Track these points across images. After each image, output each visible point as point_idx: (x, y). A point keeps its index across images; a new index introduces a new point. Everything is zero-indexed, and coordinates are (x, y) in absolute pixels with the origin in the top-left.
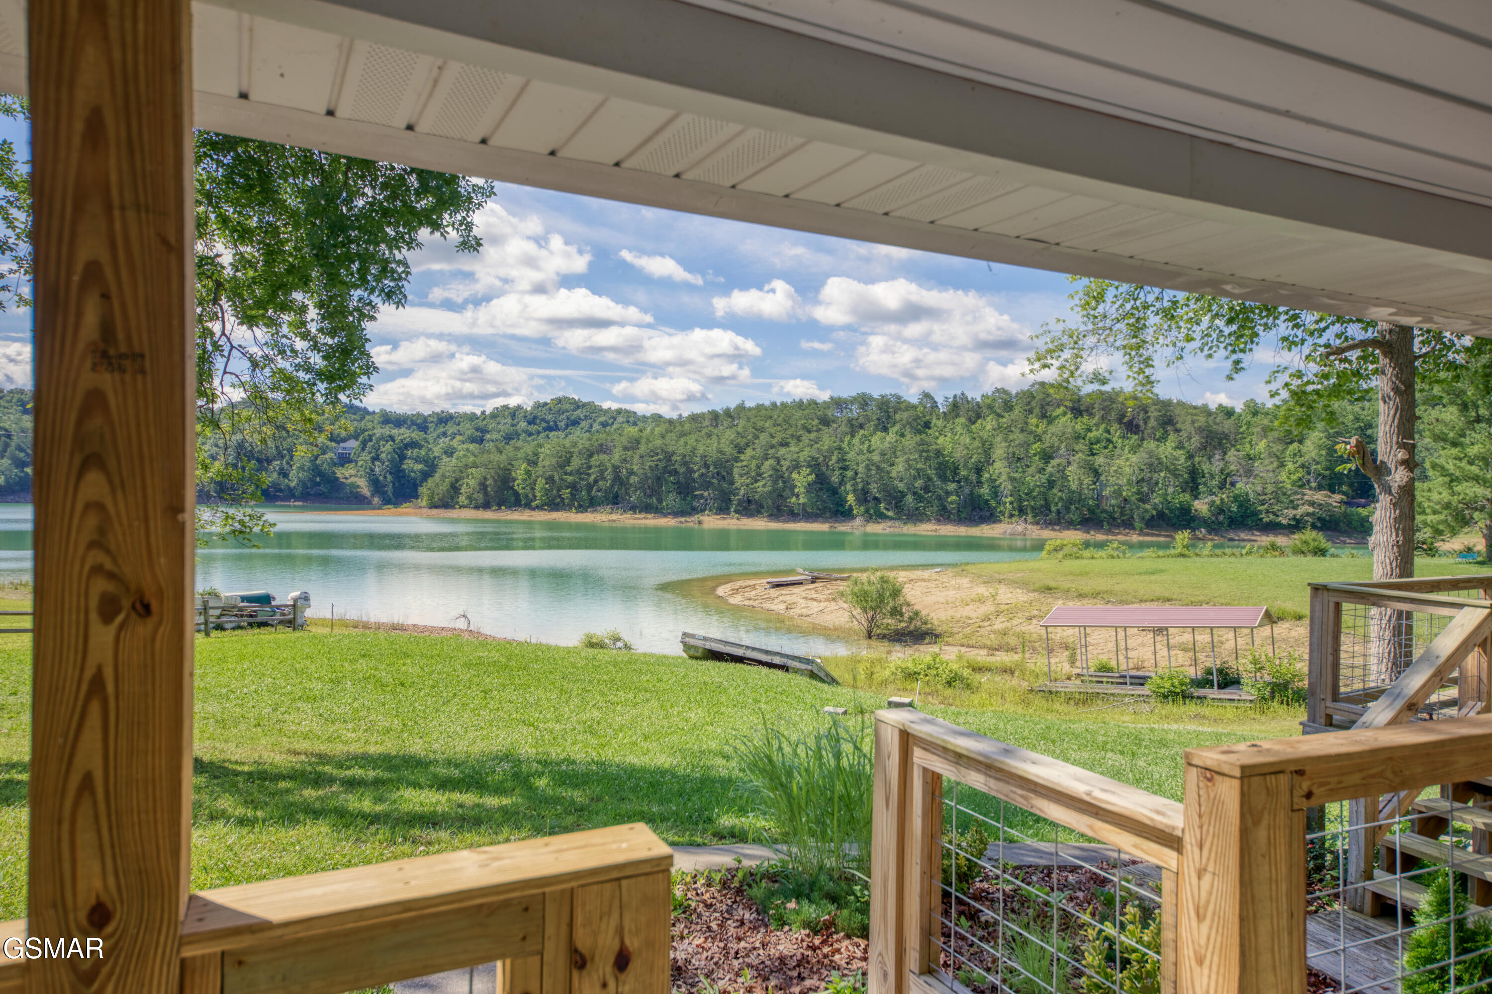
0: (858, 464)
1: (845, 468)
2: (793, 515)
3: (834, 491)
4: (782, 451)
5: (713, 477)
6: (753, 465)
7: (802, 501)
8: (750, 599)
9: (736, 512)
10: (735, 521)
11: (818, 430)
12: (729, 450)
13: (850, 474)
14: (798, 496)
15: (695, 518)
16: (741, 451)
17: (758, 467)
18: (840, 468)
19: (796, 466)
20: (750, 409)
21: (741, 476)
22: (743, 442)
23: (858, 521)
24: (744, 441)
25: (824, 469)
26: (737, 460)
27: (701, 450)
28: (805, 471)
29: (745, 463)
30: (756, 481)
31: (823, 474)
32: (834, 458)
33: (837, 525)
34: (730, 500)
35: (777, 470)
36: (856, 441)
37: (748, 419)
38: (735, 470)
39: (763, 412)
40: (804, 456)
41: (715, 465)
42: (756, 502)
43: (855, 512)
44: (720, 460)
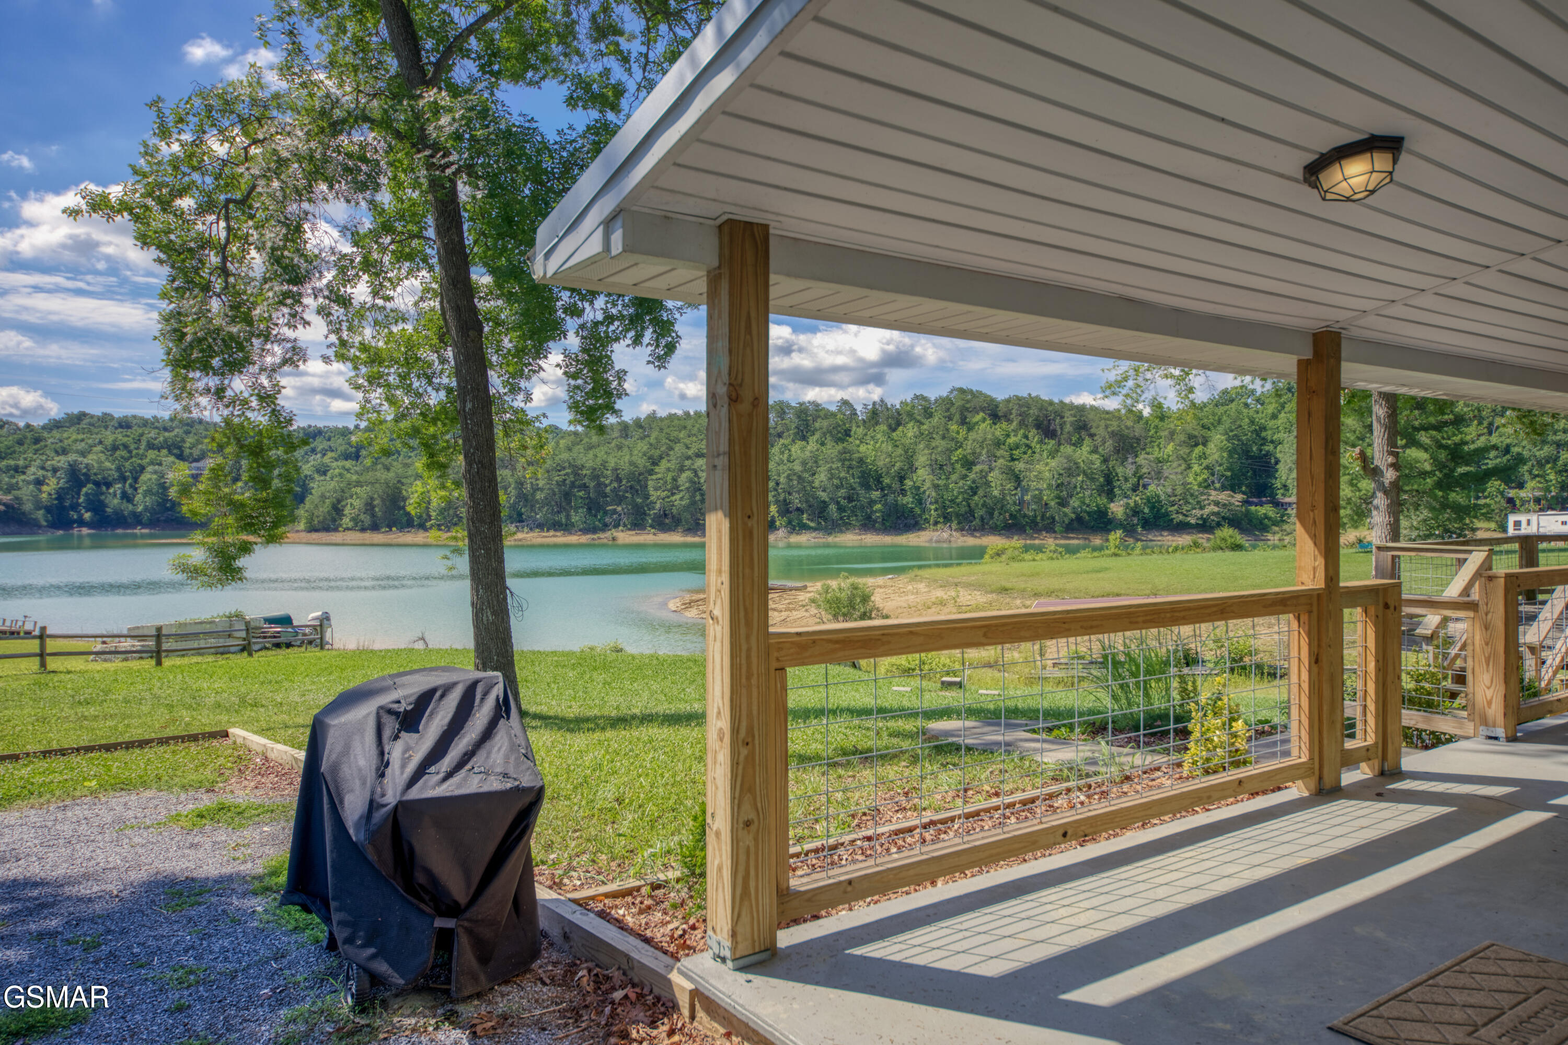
0: (779, 475)
4: (699, 462)
5: (626, 491)
6: (669, 478)
9: (652, 526)
10: (651, 536)
12: (642, 462)
13: (771, 484)
15: (608, 534)
16: (655, 463)
17: (675, 479)
20: (661, 419)
21: (656, 489)
22: (657, 453)
23: (782, 533)
24: (658, 453)
26: (651, 472)
27: (612, 463)
29: (659, 476)
30: (673, 494)
34: (645, 514)
35: (695, 483)
36: (776, 450)
37: (661, 429)
38: (650, 483)
39: (676, 422)
41: (628, 477)
42: (673, 517)
43: (778, 523)
44: (633, 473)
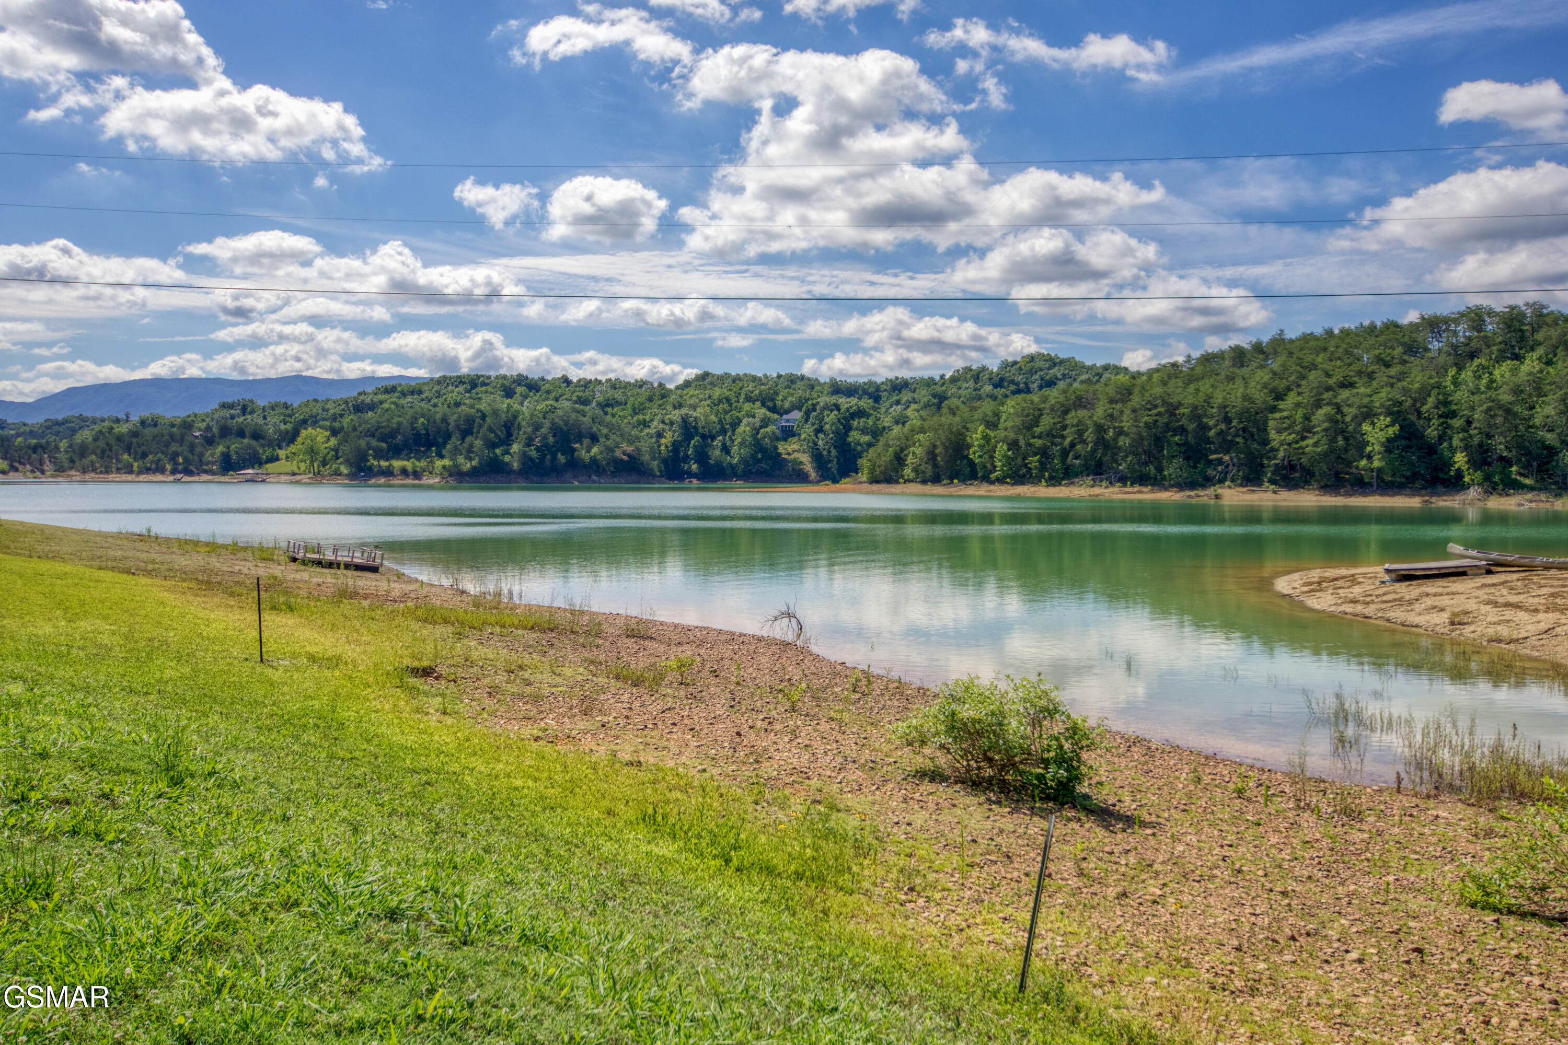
0: (1473, 408)
1: (1453, 414)
2: (1361, 485)
3: (1431, 450)
4: (1345, 394)
5: (1237, 435)
6: (1299, 416)
7: (1376, 464)
8: (1354, 601)
9: (1272, 481)
10: (1269, 495)
11: (1404, 362)
12: (1260, 397)
13: (1457, 423)
14: (1369, 457)
15: (1211, 491)
16: (1279, 397)
17: (1307, 418)
18: (1440, 416)
19: (1368, 415)
20: (1291, 341)
21: (1279, 432)
22: (1282, 385)
23: (1473, 493)
24: (1285, 383)
25: (1413, 418)
26: (1274, 409)
27: (1218, 399)
28: (1384, 420)
29: (1285, 414)
30: (1303, 438)
31: (1412, 424)
32: (1431, 401)
33: (1434, 499)
34: (1262, 466)
35: (1337, 422)
36: (1467, 375)
37: (1291, 354)
38: (1271, 424)
39: (1312, 344)
40: (1382, 397)
41: (1240, 415)
42: (1303, 468)
43: (1467, 479)
44: (1248, 411)
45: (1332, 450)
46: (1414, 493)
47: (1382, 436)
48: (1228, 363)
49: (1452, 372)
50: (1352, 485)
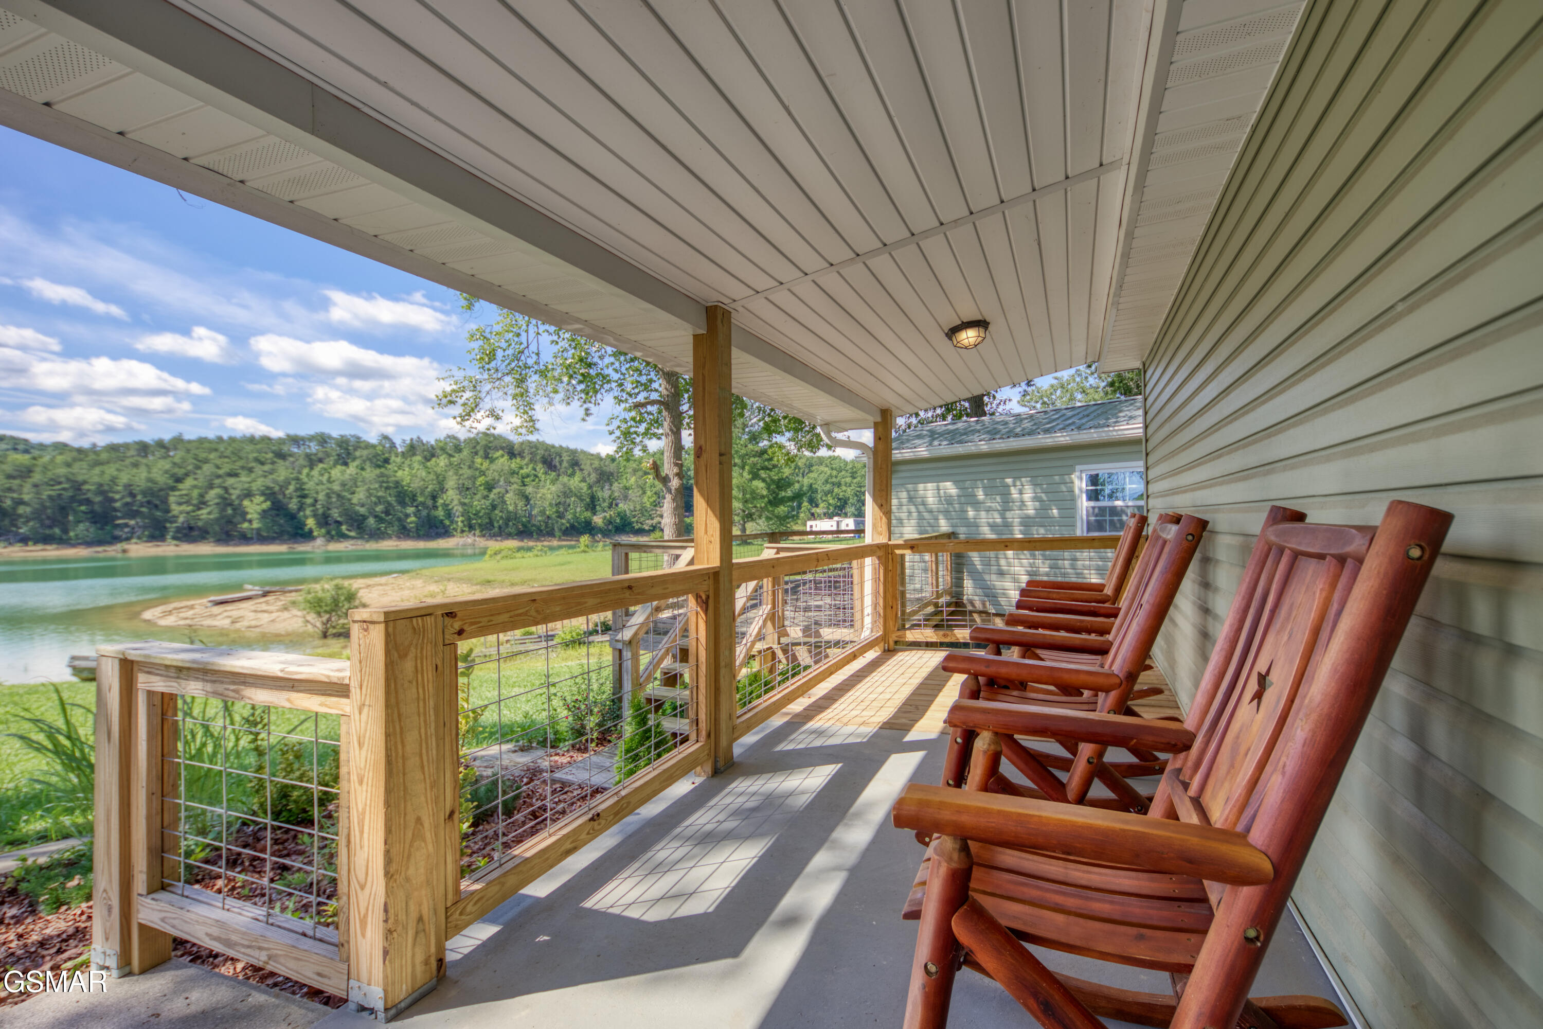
0: (317, 493)
1: (304, 496)
2: (245, 539)
3: (292, 517)
4: (231, 481)
5: (142, 506)
6: (195, 493)
7: (256, 525)
8: (186, 619)
9: (174, 538)
10: (172, 548)
11: (273, 463)
12: (162, 480)
13: (309, 501)
14: (250, 521)
15: (119, 546)
16: (179, 480)
17: (201, 496)
18: (299, 497)
19: (248, 495)
20: (189, 442)
21: (180, 504)
22: (180, 472)
23: (319, 542)
24: (183, 471)
25: (280, 497)
26: (173, 489)
27: (124, 478)
28: (259, 499)
29: (184, 492)
30: (199, 509)
31: (279, 501)
32: (292, 488)
33: (295, 546)
34: (165, 528)
35: (225, 499)
36: (315, 472)
37: (188, 451)
38: (172, 499)
39: (207, 445)
40: (259, 484)
41: (144, 493)
42: (200, 529)
43: (315, 534)
44: (150, 489)
45: (222, 517)
46: (283, 542)
47: (259, 509)
48: (132, 452)
49: (305, 471)
50: (240, 539)
